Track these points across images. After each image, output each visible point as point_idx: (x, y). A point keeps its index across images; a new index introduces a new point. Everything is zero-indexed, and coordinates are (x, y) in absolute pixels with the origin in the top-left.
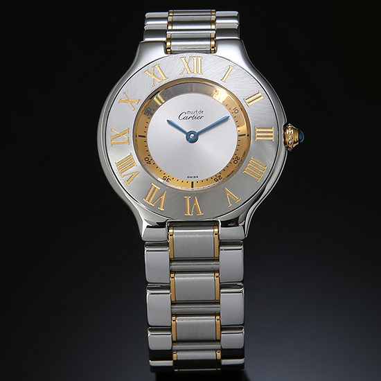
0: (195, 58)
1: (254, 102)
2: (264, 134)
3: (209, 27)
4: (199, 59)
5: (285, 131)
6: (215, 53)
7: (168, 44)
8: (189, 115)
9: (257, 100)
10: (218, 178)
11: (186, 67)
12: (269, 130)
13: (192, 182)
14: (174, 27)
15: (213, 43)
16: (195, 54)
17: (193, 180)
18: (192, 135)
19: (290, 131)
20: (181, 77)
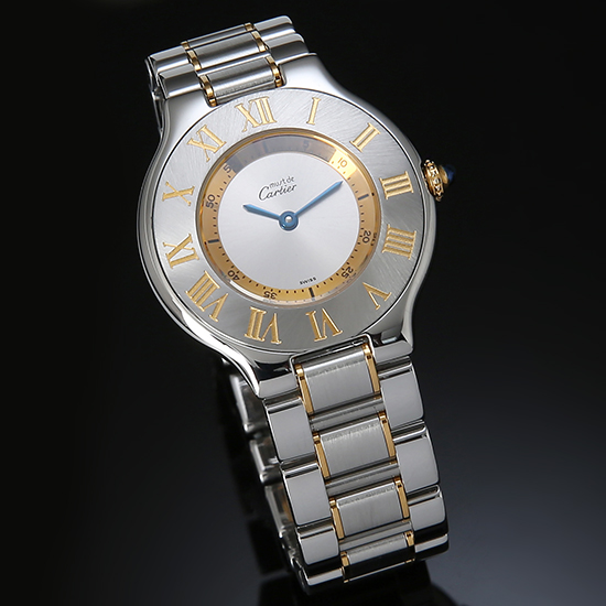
0: (258, 101)
1: (367, 141)
2: (397, 186)
3: (256, 50)
4: (264, 100)
5: (425, 172)
6: (283, 84)
7: (209, 91)
8: (273, 190)
9: (370, 139)
10: (346, 271)
11: (249, 118)
12: (401, 178)
13: (310, 289)
14: (204, 65)
15: (276, 71)
16: (255, 95)
17: (310, 284)
18: (289, 218)
19: (432, 171)
20: (246, 135)
